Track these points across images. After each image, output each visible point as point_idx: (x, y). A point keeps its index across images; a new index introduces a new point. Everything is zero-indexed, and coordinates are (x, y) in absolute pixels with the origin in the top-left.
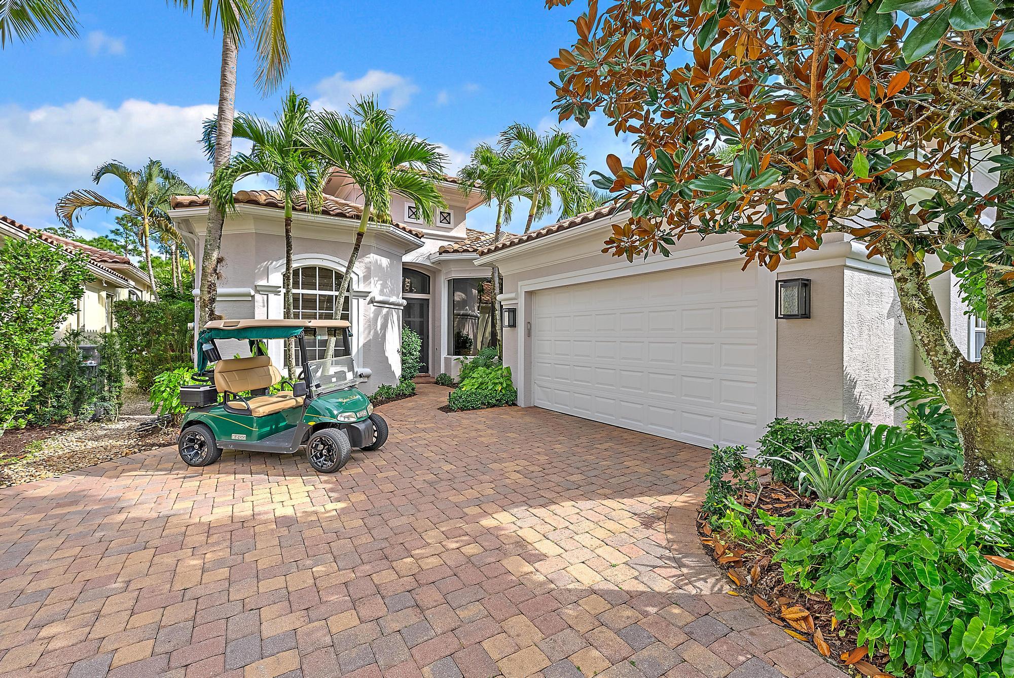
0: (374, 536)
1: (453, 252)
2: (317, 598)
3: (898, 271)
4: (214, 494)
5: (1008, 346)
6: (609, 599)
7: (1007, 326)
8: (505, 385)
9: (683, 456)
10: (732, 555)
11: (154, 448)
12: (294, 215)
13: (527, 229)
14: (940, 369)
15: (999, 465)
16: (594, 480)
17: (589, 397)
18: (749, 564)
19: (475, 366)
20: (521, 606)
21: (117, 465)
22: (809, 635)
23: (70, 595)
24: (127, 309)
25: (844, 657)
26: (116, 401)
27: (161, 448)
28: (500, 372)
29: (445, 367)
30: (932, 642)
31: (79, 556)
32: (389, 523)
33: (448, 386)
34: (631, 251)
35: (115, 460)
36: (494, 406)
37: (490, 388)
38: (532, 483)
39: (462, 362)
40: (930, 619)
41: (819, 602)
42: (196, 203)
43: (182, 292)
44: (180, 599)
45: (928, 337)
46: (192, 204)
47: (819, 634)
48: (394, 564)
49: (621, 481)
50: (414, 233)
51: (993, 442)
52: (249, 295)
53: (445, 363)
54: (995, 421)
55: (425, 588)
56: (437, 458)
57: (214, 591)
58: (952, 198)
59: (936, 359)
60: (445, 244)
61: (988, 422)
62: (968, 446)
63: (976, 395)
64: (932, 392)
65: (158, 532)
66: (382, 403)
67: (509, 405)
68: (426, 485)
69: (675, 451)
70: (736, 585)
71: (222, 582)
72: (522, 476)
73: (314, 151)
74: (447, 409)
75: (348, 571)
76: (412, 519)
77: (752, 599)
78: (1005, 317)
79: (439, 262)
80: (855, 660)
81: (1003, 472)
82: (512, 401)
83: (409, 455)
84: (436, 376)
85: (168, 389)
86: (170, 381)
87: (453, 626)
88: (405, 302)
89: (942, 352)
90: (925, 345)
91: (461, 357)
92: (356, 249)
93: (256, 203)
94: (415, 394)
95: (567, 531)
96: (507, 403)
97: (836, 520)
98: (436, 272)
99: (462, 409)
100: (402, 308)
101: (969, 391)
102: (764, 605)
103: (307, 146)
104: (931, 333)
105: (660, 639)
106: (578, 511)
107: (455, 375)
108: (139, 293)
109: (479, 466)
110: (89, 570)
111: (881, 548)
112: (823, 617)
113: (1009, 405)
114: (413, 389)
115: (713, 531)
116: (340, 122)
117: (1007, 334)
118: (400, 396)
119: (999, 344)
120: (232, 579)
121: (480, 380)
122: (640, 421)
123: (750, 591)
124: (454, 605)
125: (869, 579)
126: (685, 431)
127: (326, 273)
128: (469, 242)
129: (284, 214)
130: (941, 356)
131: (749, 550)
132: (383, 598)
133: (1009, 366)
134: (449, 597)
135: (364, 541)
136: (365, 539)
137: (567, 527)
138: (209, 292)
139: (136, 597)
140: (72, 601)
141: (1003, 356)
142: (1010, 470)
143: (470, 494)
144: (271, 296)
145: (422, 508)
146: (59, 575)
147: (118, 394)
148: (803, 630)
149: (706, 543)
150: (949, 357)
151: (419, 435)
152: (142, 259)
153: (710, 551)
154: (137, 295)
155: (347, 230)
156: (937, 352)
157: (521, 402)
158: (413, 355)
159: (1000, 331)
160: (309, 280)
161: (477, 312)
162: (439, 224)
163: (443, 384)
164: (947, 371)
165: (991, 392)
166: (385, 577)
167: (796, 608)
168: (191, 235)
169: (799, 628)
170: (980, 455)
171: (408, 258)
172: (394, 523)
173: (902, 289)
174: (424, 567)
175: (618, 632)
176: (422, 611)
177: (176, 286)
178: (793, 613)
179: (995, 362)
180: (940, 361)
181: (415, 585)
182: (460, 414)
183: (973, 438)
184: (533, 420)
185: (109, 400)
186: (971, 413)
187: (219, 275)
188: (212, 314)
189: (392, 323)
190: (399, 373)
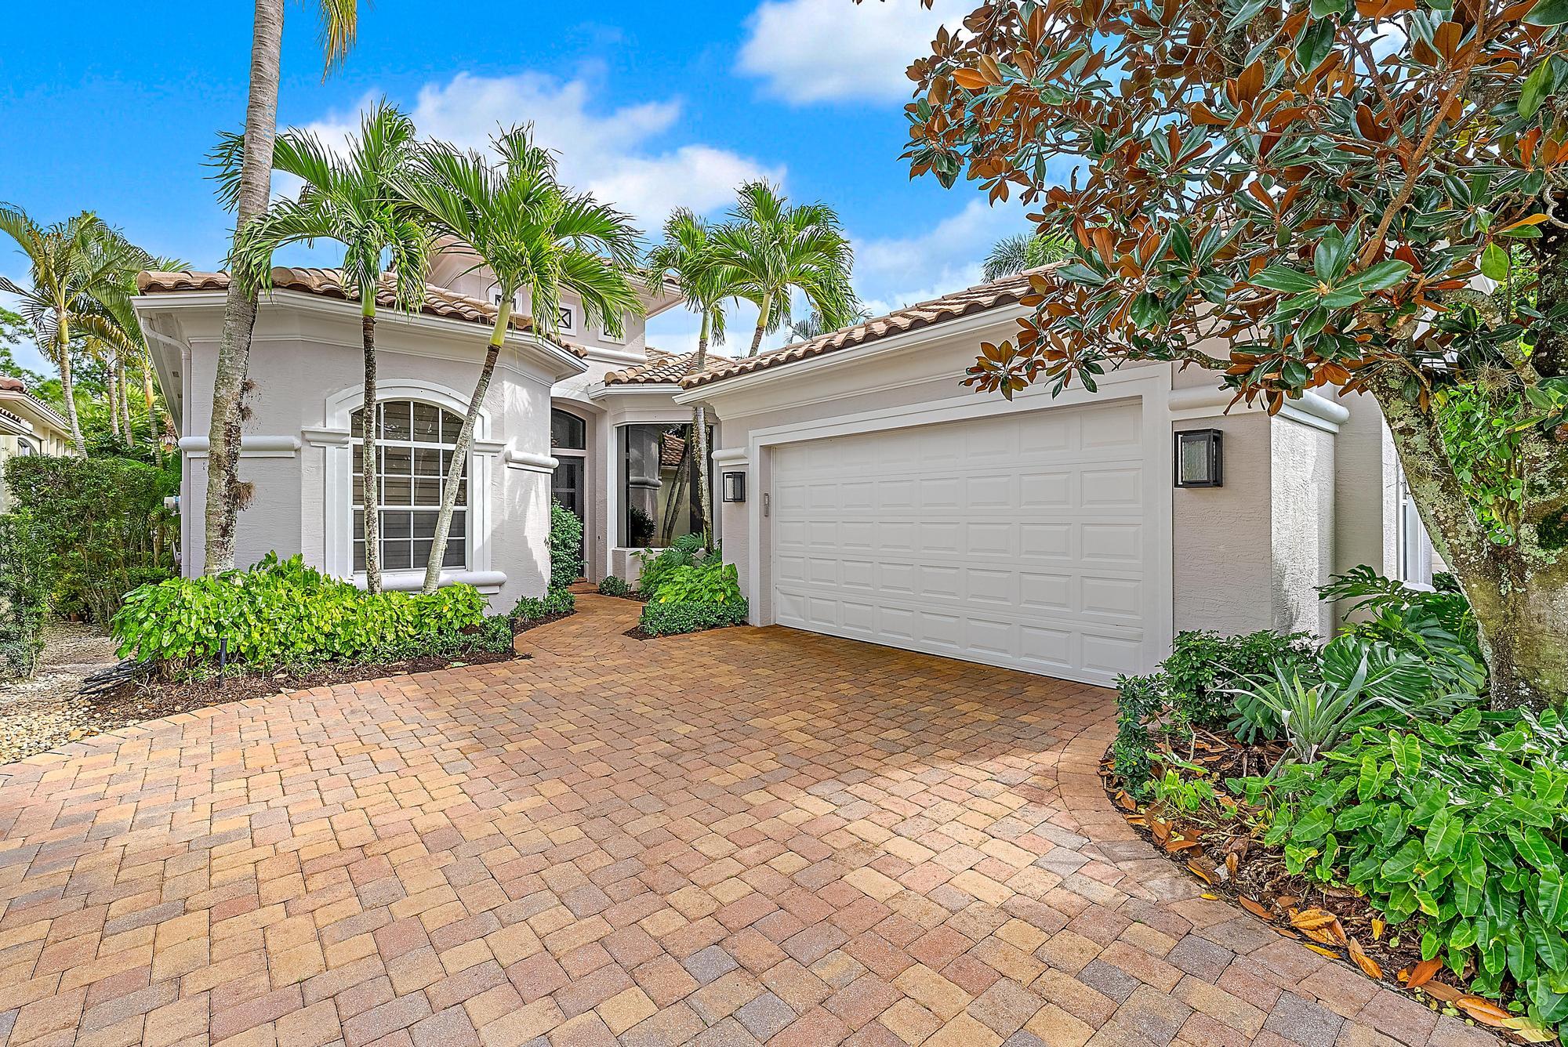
0: (612, 852)
1: (628, 382)
2: (561, 972)
3: (1400, 419)
4: (286, 800)
5: (1558, 523)
6: (1039, 923)
7: (1554, 496)
8: (729, 593)
9: (1032, 692)
10: (1182, 838)
11: (130, 723)
12: (379, 314)
13: (754, 348)
14: (1462, 556)
15: (1546, 687)
16: (923, 736)
17: (869, 608)
18: (1216, 851)
19: (667, 564)
20: (911, 949)
21: (65, 758)
22: (1339, 948)
23: (62, 1017)
24: (38, 471)
25: (1403, 976)
26: (32, 640)
27: (145, 723)
28: (718, 572)
29: (614, 566)
30: (1547, 945)
31: (51, 939)
32: (628, 827)
33: (621, 595)
34: (1009, 385)
35: (57, 748)
36: (714, 626)
37: (706, 598)
38: (830, 747)
39: (643, 558)
40: (1546, 912)
41: (1343, 899)
42: (189, 284)
43: (130, 442)
44: (299, 1001)
45: (1445, 512)
46: (180, 286)
47: (1355, 947)
48: (670, 898)
49: (965, 736)
50: (573, 349)
51: (1538, 655)
52: (291, 448)
53: (614, 560)
54: (1540, 627)
55: (742, 934)
56: (659, 713)
57: (361, 979)
58: (1495, 317)
59: (1457, 542)
60: (615, 369)
61: (1530, 628)
62: (1502, 662)
63: (1514, 591)
64: (1380, 588)
65: (199, 880)
66: (525, 627)
67: (737, 625)
68: (660, 761)
69: (1019, 685)
70: (1206, 883)
71: (369, 960)
72: (811, 738)
73: (415, 207)
74: (639, 633)
75: (594, 918)
76: (663, 820)
77: (1238, 902)
78: (1552, 483)
79: (603, 399)
80: (1422, 980)
81: (1551, 696)
82: (741, 617)
83: (608, 711)
84: (599, 580)
85: (153, 615)
86: (156, 601)
87: (819, 995)
88: (556, 462)
89: (1464, 532)
90: (1440, 523)
91: (642, 550)
92: (487, 373)
93: (305, 289)
94: (574, 612)
95: (925, 822)
96: (733, 621)
97: (1366, 778)
98: (596, 414)
99: (665, 634)
100: (552, 471)
101: (1502, 586)
102: (1260, 910)
103: (402, 197)
104: (1449, 506)
105: (1144, 979)
106: (925, 787)
107: (632, 578)
108: (36, 444)
109: (733, 724)
110: (85, 964)
111: (1456, 815)
112: (1355, 920)
113: (1560, 604)
114: (571, 603)
115: (1137, 804)
116: (458, 160)
117: (1555, 507)
118: (552, 615)
119: (1545, 520)
120: (387, 953)
121: (689, 586)
122: (953, 643)
123: (1230, 891)
124: (805, 959)
125: (1445, 861)
126: (1027, 655)
127: (426, 411)
128: (650, 368)
129: (361, 312)
130: (1464, 538)
131: (1207, 829)
132: (677, 959)
133: (1560, 550)
134: (790, 946)
135: (599, 864)
136: (598, 860)
137: (919, 815)
138: (228, 443)
139: (205, 1005)
140: (72, 1030)
141: (1552, 537)
142: (1560, 693)
143: (743, 770)
144: (330, 449)
145: (672, 798)
146: (23, 980)
147: (35, 627)
148: (1329, 943)
149: (1135, 823)
150: (1474, 539)
151: (610, 678)
153: (1147, 834)
154: (32, 448)
155: (471, 342)
156: (1457, 533)
157: (755, 619)
158: (570, 548)
159: (1544, 503)
160: (398, 423)
161: (656, 479)
162: (602, 337)
163: (612, 594)
164: (1472, 559)
165: (1535, 587)
166: (664, 923)
167: (1313, 912)
168: (173, 341)
169: (1324, 941)
170: (1520, 674)
171: (558, 390)
172: (636, 827)
173: (1406, 445)
174: (726, 900)
175: (1078, 976)
176: (756, 976)
177: (117, 432)
178: (1310, 918)
179: (1540, 545)
180: (1462, 545)
181: (724, 933)
182: (666, 641)
183: (1510, 651)
184: (785, 647)
185: (18, 639)
186: (1506, 616)
187: (244, 413)
188: (232, 480)
189: (537, 496)
190: (547, 577)
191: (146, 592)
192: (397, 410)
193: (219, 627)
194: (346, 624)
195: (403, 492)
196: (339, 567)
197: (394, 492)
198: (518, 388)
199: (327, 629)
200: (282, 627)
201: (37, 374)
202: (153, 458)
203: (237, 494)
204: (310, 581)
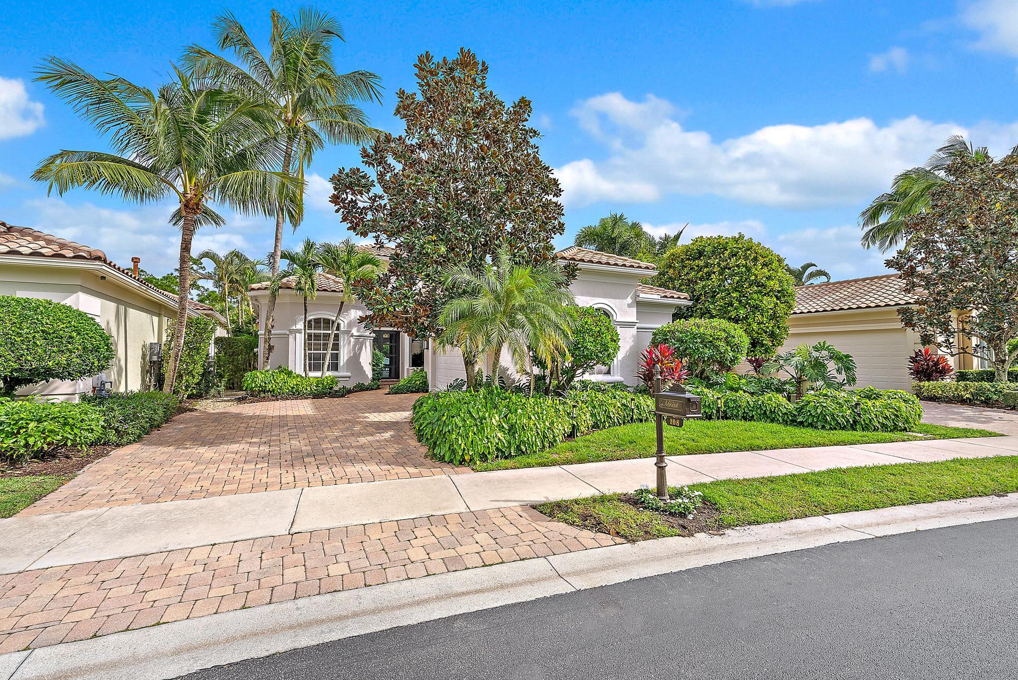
8: (421, 381)
28: (420, 374)
29: (407, 374)
36: (414, 392)
37: (414, 382)
42: (261, 288)
46: (259, 289)
52: (286, 334)
53: (407, 372)
66: (356, 391)
67: (424, 392)
82: (425, 389)
86: (251, 376)
92: (340, 310)
93: (290, 288)
94: (379, 388)
96: (423, 390)
99: (395, 393)
100: (372, 337)
114: (378, 385)
118: (370, 389)
121: (410, 379)
127: (326, 321)
138: (268, 335)
144: (297, 334)
152: (200, 292)
157: (430, 389)
158: (380, 366)
160: (319, 325)
168: (257, 303)
177: (240, 323)
182: (394, 395)
187: (273, 327)
188: (270, 345)
189: (366, 347)
190: (370, 376)
191: (249, 373)
192: (317, 321)
193: (265, 383)
194: (297, 385)
195: (319, 347)
196: (299, 370)
197: (316, 347)
198: (358, 311)
199: (292, 386)
200: (280, 384)
201: (206, 288)
202: (251, 333)
203: (271, 348)
204: (289, 374)
